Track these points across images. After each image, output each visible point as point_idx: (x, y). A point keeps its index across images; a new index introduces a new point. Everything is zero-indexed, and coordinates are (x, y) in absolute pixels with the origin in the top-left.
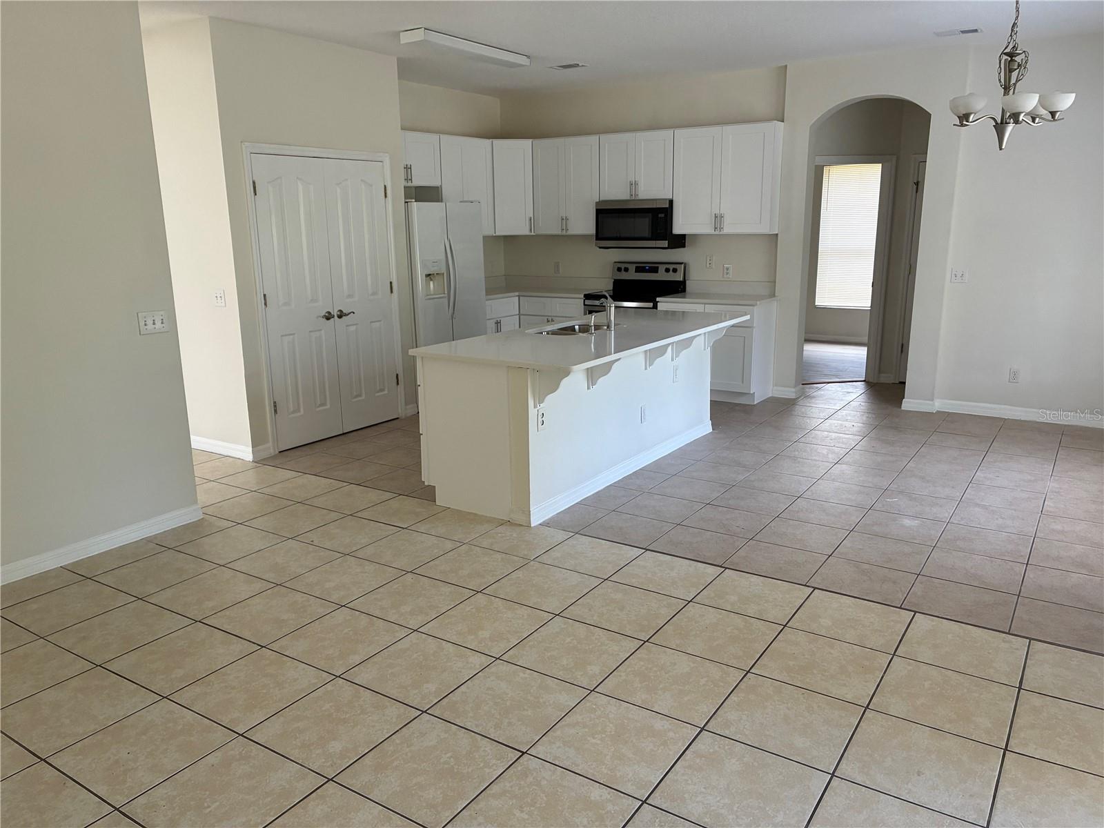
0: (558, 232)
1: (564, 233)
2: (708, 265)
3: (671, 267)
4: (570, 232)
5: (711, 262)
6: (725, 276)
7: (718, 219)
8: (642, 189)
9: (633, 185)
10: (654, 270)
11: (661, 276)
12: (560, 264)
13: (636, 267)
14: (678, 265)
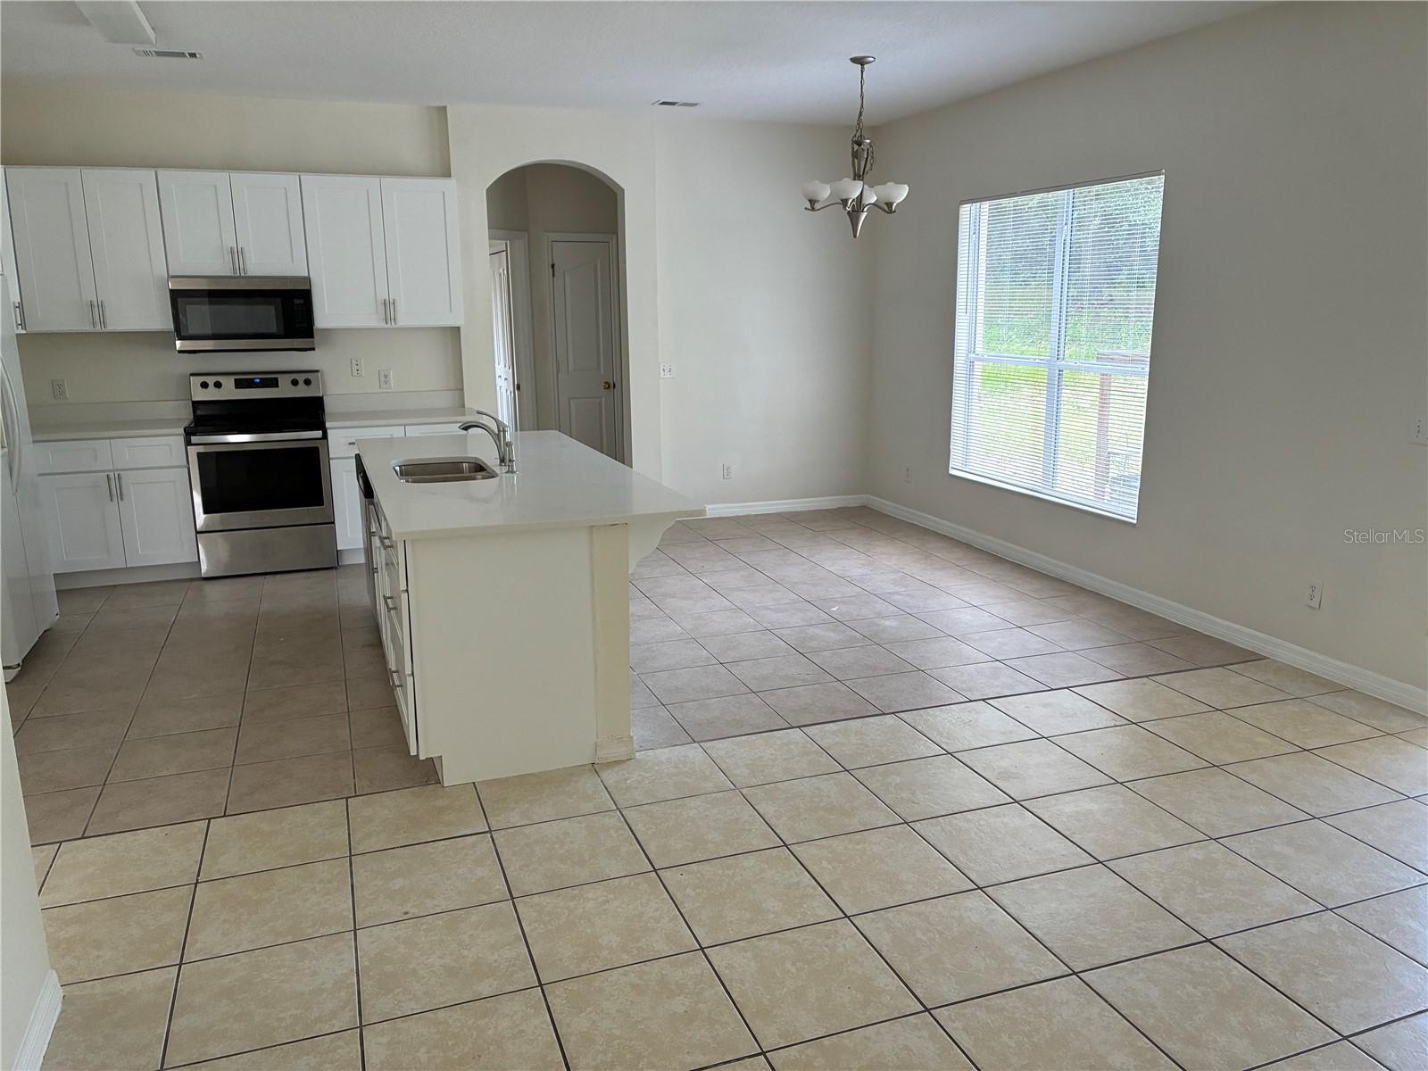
0: (87, 327)
1: (98, 329)
2: (355, 372)
3: (301, 378)
4: (110, 328)
5: (358, 367)
6: (383, 386)
7: (388, 307)
8: (253, 260)
9: (237, 254)
10: (273, 383)
11: (285, 391)
12: (66, 382)
13: (236, 380)
14: (312, 374)
